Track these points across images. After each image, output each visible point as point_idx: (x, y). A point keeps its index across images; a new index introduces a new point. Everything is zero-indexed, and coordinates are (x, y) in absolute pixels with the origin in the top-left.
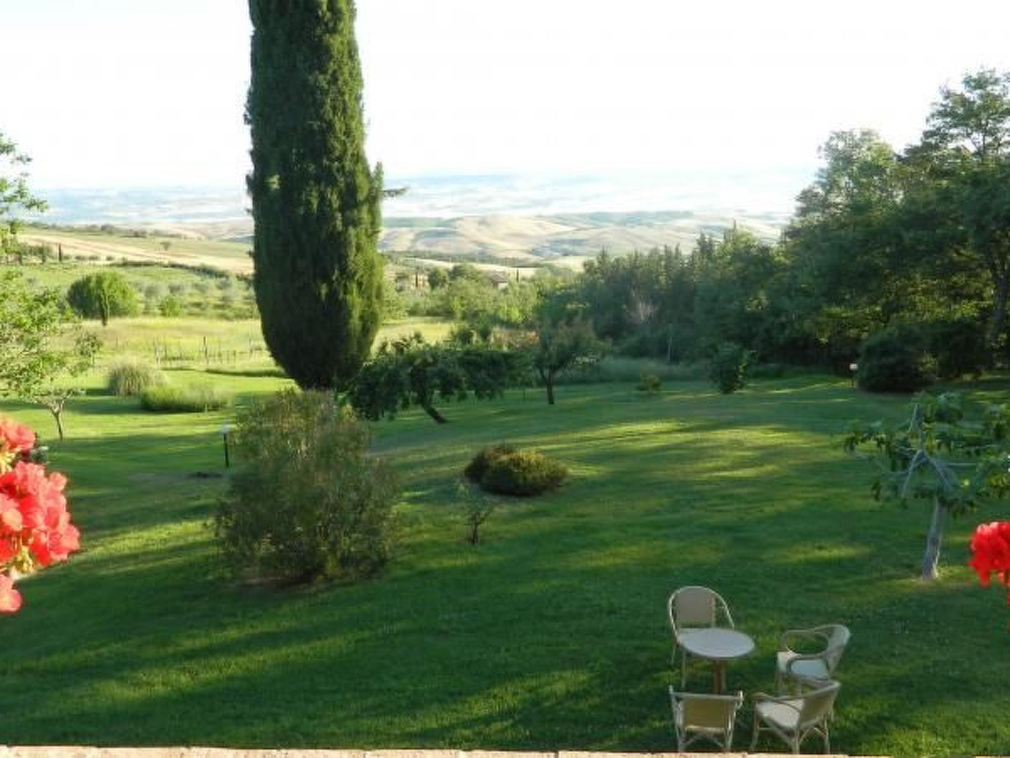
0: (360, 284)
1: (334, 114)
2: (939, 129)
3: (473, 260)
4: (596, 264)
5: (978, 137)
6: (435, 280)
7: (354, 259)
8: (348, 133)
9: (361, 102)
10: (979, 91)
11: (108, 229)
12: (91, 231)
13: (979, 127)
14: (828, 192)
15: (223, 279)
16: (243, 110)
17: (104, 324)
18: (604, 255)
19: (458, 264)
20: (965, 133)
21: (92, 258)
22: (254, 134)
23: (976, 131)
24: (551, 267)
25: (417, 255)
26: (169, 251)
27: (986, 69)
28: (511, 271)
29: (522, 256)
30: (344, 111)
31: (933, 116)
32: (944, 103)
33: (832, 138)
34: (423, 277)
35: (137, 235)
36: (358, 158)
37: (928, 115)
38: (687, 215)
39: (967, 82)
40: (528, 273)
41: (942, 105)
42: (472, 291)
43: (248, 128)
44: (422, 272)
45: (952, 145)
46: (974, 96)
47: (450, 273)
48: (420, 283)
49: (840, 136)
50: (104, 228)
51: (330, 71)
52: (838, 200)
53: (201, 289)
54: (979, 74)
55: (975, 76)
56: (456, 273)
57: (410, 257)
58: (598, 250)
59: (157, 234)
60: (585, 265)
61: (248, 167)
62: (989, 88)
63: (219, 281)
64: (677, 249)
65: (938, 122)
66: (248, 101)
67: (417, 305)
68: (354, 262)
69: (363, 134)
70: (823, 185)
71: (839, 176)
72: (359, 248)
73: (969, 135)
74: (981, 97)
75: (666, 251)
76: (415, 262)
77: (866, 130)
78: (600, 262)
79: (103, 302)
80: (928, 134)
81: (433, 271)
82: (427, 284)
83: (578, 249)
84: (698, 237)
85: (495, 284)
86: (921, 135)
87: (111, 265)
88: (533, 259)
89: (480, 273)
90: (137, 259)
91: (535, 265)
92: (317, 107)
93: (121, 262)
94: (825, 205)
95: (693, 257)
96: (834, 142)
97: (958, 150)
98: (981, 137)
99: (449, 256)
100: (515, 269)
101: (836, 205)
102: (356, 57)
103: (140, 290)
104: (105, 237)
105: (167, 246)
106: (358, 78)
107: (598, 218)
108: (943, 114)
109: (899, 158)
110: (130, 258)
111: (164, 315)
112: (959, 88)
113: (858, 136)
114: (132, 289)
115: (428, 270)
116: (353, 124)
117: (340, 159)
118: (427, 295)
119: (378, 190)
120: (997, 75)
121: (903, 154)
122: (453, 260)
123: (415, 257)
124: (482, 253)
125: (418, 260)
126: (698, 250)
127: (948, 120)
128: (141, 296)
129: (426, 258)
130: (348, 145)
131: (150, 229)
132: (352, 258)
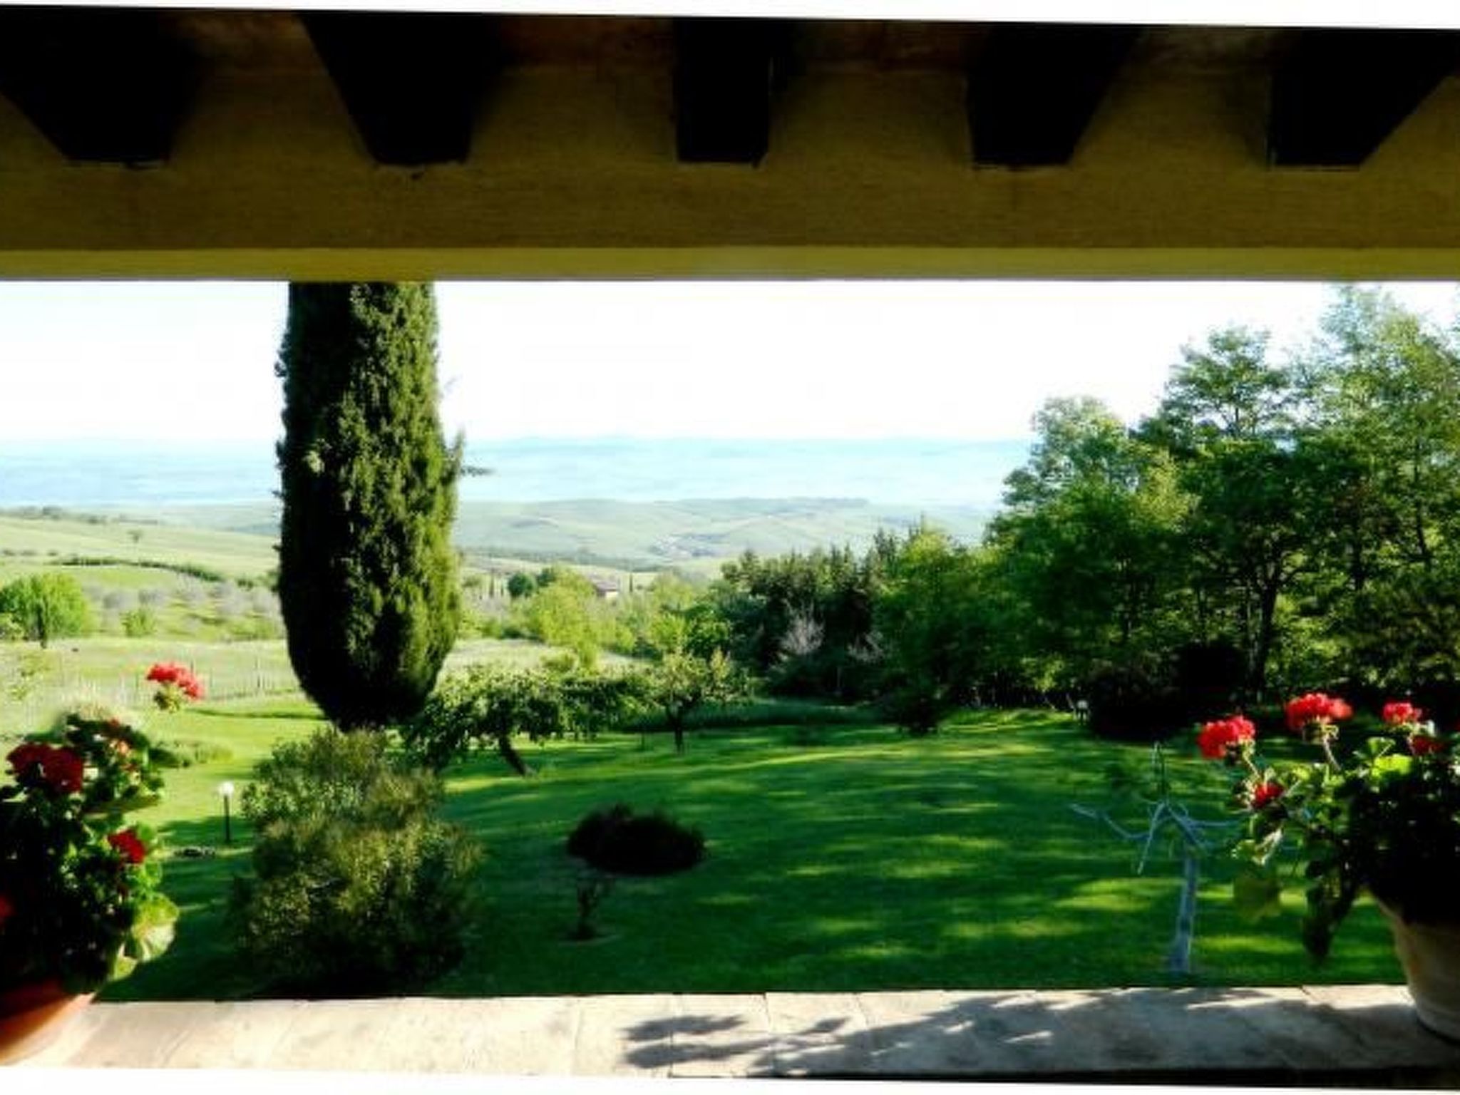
0: (427, 589)
1: (400, 365)
2: (1180, 398)
3: (569, 559)
4: (739, 567)
5: (1228, 409)
6: (517, 587)
7: (422, 556)
8: (416, 390)
9: (435, 352)
10: (1227, 353)
11: (54, 513)
12: (27, 514)
13: (1231, 398)
14: (1044, 475)
15: (216, 584)
16: (276, 358)
17: (43, 646)
18: (749, 556)
19: (549, 566)
20: (1212, 404)
21: (28, 553)
22: (287, 388)
23: (1226, 402)
24: (677, 572)
25: (493, 553)
26: (140, 545)
27: (1235, 326)
28: (623, 577)
29: (639, 555)
30: (413, 361)
31: (1172, 382)
32: (1186, 365)
33: (1048, 408)
34: (502, 583)
35: (93, 521)
36: (430, 422)
37: (1168, 381)
38: (860, 503)
39: (1214, 341)
40: (646, 579)
41: (1185, 369)
42: (570, 602)
43: (281, 381)
44: (499, 576)
45: (1197, 420)
46: (1223, 360)
47: (538, 578)
48: (497, 590)
49: (1058, 405)
50: (46, 512)
51: (396, 311)
52: (1057, 486)
53: (184, 598)
54: (1228, 332)
55: (1222, 335)
56: (545, 579)
57: (483, 555)
58: (742, 549)
59: (123, 519)
60: (724, 568)
61: (279, 432)
62: (1240, 350)
63: (211, 586)
64: (847, 549)
65: (1179, 390)
66: (283, 346)
67: (492, 621)
68: (421, 560)
69: (435, 392)
70: (1038, 467)
71: (1057, 456)
72: (427, 542)
73: (1218, 407)
74: (1232, 360)
75: (834, 552)
76: (490, 563)
77: (1088, 400)
78: (744, 565)
79: (43, 616)
80: (1168, 405)
81: (514, 574)
82: (506, 592)
83: (714, 547)
84: (875, 532)
85: (600, 593)
86: (1158, 405)
87: (55, 563)
88: (653, 559)
89: (578, 577)
90: (93, 556)
91: (654, 569)
92: (378, 355)
93: (69, 559)
94: (1040, 492)
95: (868, 559)
96: (1049, 413)
97: (1205, 425)
98: (1233, 410)
99: (536, 555)
100: (628, 574)
101: (1053, 493)
102: (431, 295)
103: (95, 599)
104: (49, 522)
105: (136, 537)
106: (433, 320)
107: (742, 506)
108: (1185, 381)
109: (1132, 434)
110: (82, 554)
111: (130, 634)
112: (1205, 349)
113: (1079, 405)
114: (85, 598)
115: (507, 574)
116: (425, 379)
117: (404, 424)
118: (506, 608)
119: (455, 465)
120: (1250, 334)
121: (1137, 430)
122: (543, 560)
123: (490, 555)
124: (583, 551)
125: (494, 560)
126: (875, 550)
127: (1192, 387)
128: (99, 606)
129: (505, 557)
130: (417, 405)
131: (113, 513)
132: (419, 554)
